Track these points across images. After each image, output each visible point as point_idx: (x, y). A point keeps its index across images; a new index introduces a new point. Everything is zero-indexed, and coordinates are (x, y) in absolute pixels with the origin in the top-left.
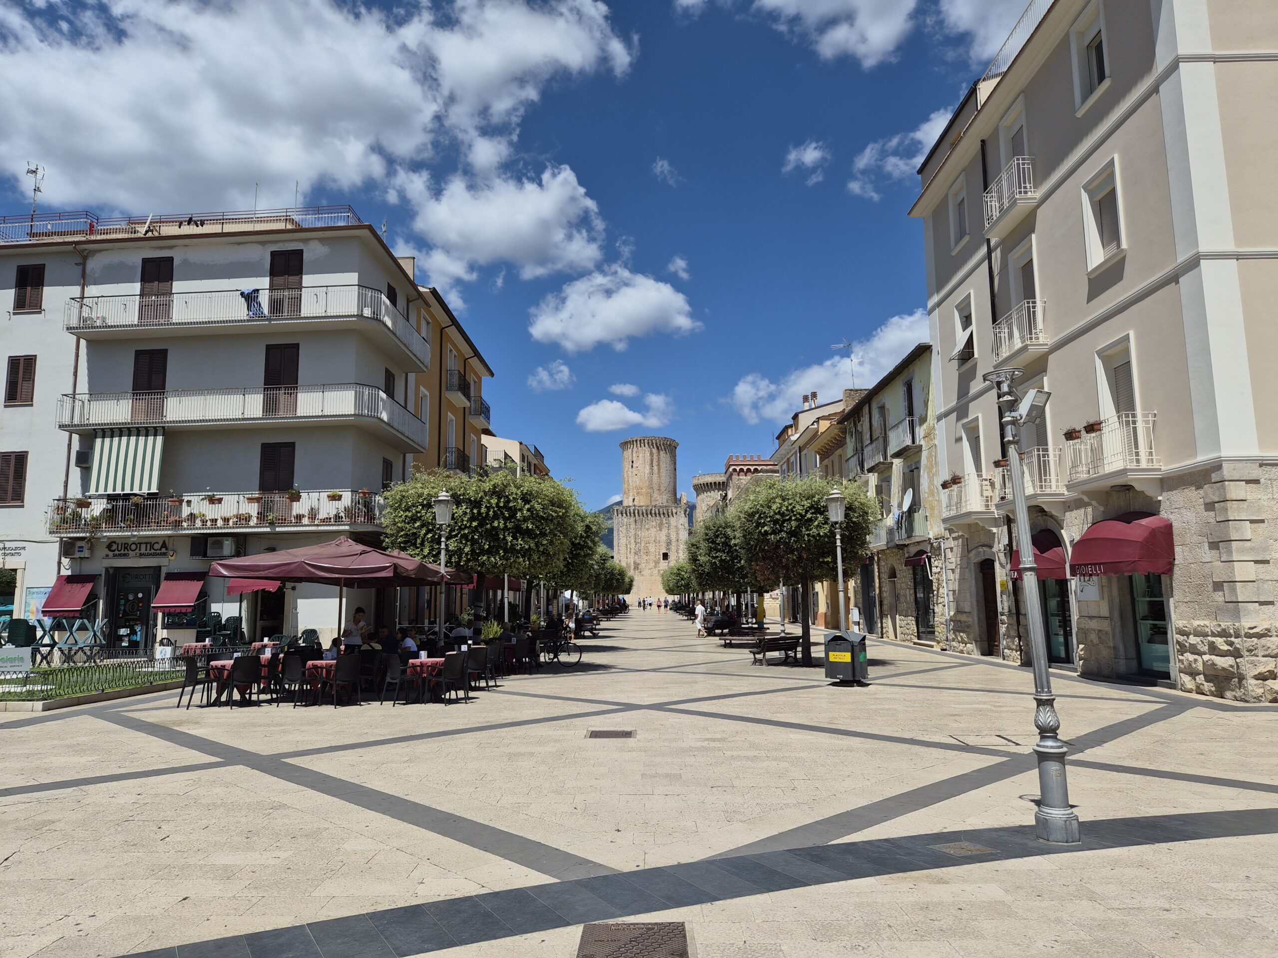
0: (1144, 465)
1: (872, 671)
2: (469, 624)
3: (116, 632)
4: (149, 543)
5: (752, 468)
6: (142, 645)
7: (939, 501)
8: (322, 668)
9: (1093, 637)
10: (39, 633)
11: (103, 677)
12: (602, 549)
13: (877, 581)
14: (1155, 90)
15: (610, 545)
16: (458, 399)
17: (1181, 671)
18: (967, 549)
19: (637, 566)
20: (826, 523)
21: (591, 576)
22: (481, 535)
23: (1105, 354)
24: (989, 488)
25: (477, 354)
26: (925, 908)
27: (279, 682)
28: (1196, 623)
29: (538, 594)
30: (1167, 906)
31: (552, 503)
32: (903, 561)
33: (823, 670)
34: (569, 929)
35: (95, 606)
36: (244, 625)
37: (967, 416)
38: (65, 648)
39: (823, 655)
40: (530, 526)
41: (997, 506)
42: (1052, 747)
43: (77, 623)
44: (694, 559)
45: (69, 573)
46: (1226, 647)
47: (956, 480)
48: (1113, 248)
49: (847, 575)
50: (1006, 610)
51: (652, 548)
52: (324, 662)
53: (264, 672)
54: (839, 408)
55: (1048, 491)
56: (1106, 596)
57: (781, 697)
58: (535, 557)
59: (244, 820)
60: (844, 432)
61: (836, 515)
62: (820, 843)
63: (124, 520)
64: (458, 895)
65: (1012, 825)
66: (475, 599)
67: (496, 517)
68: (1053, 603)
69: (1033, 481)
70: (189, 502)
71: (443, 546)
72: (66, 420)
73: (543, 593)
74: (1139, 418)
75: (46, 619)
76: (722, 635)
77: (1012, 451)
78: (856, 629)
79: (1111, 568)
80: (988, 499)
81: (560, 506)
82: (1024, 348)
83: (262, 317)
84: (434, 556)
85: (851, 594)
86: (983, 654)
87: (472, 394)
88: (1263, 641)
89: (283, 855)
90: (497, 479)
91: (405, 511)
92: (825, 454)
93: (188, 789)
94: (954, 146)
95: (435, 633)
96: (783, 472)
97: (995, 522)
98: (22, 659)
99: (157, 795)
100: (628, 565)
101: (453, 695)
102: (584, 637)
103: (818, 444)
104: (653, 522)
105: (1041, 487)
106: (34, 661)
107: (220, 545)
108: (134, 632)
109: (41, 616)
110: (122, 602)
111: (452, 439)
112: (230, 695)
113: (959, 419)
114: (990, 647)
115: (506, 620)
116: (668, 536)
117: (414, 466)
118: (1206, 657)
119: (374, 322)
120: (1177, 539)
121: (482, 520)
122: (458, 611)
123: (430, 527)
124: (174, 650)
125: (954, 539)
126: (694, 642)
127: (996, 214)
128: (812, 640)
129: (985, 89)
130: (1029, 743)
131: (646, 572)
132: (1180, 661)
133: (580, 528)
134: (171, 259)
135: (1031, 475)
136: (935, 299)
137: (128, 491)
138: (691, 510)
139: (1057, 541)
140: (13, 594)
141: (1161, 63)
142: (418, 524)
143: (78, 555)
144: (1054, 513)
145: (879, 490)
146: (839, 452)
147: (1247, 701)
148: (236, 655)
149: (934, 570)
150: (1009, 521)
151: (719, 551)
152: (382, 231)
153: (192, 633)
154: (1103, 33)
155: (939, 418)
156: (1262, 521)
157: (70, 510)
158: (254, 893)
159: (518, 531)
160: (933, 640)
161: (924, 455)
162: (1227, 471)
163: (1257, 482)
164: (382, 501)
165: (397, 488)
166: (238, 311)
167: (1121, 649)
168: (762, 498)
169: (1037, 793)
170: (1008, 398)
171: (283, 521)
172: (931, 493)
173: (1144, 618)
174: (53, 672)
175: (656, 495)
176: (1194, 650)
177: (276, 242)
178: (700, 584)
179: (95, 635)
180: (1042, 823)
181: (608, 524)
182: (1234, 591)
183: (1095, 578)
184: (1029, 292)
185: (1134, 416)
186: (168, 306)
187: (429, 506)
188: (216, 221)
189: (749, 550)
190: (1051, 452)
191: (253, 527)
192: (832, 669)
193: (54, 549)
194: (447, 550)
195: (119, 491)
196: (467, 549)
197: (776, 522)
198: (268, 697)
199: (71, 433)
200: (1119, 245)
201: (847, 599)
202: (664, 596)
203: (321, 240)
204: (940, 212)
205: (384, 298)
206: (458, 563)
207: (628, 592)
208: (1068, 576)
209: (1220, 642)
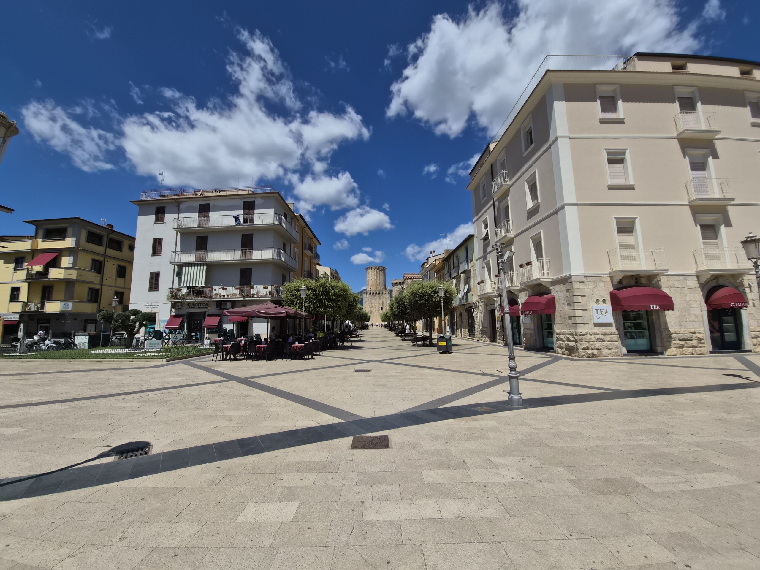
0: (546, 276)
1: (453, 348)
2: (313, 332)
3: (191, 334)
4: (202, 303)
5: (412, 277)
6: (200, 339)
7: (477, 289)
8: (262, 347)
9: (528, 336)
10: (164, 335)
11: (186, 350)
12: (359, 306)
13: (455, 317)
14: (549, 147)
15: (362, 304)
16: (309, 253)
17: (557, 347)
18: (486, 305)
19: (371, 312)
20: (438, 297)
21: (355, 315)
22: (317, 301)
23: (534, 238)
24: (494, 284)
25: (315, 237)
26: (470, 429)
27: (247, 352)
28: (563, 331)
29: (337, 322)
30: (552, 428)
31: (342, 290)
32: (464, 310)
33: (437, 348)
34: (348, 438)
35: (183, 325)
36: (235, 332)
37: (486, 259)
38: (173, 340)
39: (436, 343)
40: (334, 298)
41: (497, 291)
42: (514, 374)
43: (177, 331)
44: (392, 309)
45: (174, 314)
46: (572, 339)
47: (482, 282)
48: (535, 202)
49: (445, 315)
50: (499, 327)
51: (377, 306)
52: (262, 345)
53: (242, 349)
54: (443, 256)
55: (513, 285)
56: (533, 321)
57: (422, 358)
58: (336, 309)
59: (236, 400)
60: (445, 265)
61: (442, 294)
62: (435, 408)
63: (193, 296)
64: (310, 426)
65: (500, 401)
66: (315, 323)
67: (322, 295)
68: (515, 324)
69: (508, 282)
70: (215, 289)
71: (303, 305)
72: (173, 261)
73: (338, 322)
74: (544, 260)
75: (167, 330)
76: (401, 336)
77: (502, 272)
78: (448, 334)
79: (534, 312)
80: (493, 289)
81: (344, 291)
82: (506, 236)
83: (240, 224)
84: (300, 308)
85: (446, 321)
86: (491, 342)
87: (313, 251)
88: (585, 337)
89: (249, 412)
90: (322, 281)
91: (290, 292)
92: (438, 272)
93: (216, 389)
94: (482, 166)
95: (301, 335)
96: (423, 279)
97: (496, 296)
98: (158, 344)
99: (205, 391)
100: (369, 312)
101: (307, 357)
102: (353, 337)
103: (435, 269)
104: (377, 296)
105: (511, 284)
106: (163, 344)
107: (226, 304)
108: (197, 335)
109: (165, 329)
110: (193, 324)
111: (306, 267)
112: (230, 357)
113: (483, 260)
114: (493, 339)
115: (326, 331)
116: (383, 301)
117: (293, 277)
118: (566, 342)
119: (280, 226)
120: (557, 302)
121: (317, 296)
122: (309, 328)
123: (299, 298)
124: (211, 341)
125: (482, 302)
126: (391, 339)
127: (496, 189)
128: (433, 337)
129: (492, 146)
130: (506, 372)
131: (375, 314)
132: (557, 344)
133: (351, 299)
134: (209, 204)
135: (508, 280)
136: (475, 218)
137: (194, 285)
138: (391, 292)
139: (517, 303)
140: (155, 321)
141: (552, 138)
142: (294, 297)
143: (177, 308)
144: (516, 293)
145: (456, 285)
146: (442, 272)
147: (579, 357)
148: (232, 343)
149: (475, 313)
150: (500, 296)
151: (401, 307)
152: (282, 194)
153: (217, 335)
154: (532, 128)
155: (477, 260)
156: (585, 296)
157: (174, 292)
158: (239, 425)
159: (330, 300)
160: (474, 337)
161: (472, 273)
162: (574, 279)
163: (583, 282)
164: (282, 289)
165: (287, 285)
166: (232, 222)
167: (538, 340)
168: (416, 288)
169: (508, 389)
170: (500, 254)
171: (248, 296)
172: (474, 286)
173: (545, 329)
174: (169, 348)
175: (378, 287)
176: (562, 340)
177: (245, 198)
178: (394, 318)
179: (183, 335)
180: (510, 400)
181: (361, 297)
182: (575, 319)
183: (529, 315)
184: (507, 217)
185: (542, 260)
186: (207, 221)
187: (298, 291)
188: (224, 191)
189: (411, 306)
190: (515, 272)
191: (238, 298)
192: (440, 348)
193: (169, 305)
194: (305, 306)
195: (191, 286)
196: (312, 306)
197: (421, 296)
198: (243, 357)
199: (175, 265)
200: (537, 201)
201: (445, 323)
202: (381, 323)
203: (261, 197)
204: (477, 189)
205: (283, 217)
206: (309, 311)
207: (368, 321)
208: (520, 315)
209: (570, 337)
